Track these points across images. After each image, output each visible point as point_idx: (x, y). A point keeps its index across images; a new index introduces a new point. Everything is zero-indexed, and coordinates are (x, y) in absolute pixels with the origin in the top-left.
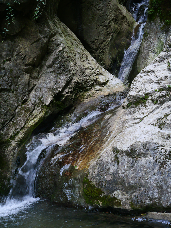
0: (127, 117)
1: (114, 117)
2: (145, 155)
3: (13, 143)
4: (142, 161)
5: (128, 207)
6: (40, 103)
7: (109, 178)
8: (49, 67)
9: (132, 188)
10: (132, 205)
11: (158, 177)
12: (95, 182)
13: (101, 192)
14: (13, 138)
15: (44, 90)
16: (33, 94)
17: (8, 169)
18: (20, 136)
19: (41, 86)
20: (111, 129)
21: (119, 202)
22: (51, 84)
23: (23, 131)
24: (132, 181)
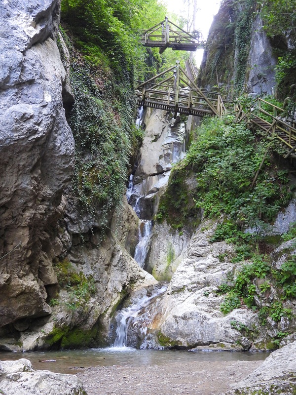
0: (174, 300)
1: (163, 300)
2: (192, 318)
3: (107, 316)
4: (191, 321)
5: (186, 345)
6: (115, 290)
7: (174, 331)
8: (115, 266)
9: (187, 335)
10: (188, 344)
11: (201, 328)
12: (165, 334)
13: (170, 339)
14: (105, 312)
15: (117, 282)
16: (109, 284)
17: (106, 331)
18: (110, 311)
19: (113, 279)
20: (164, 307)
21: (181, 343)
22: (119, 278)
23: (110, 308)
24: (186, 332)
